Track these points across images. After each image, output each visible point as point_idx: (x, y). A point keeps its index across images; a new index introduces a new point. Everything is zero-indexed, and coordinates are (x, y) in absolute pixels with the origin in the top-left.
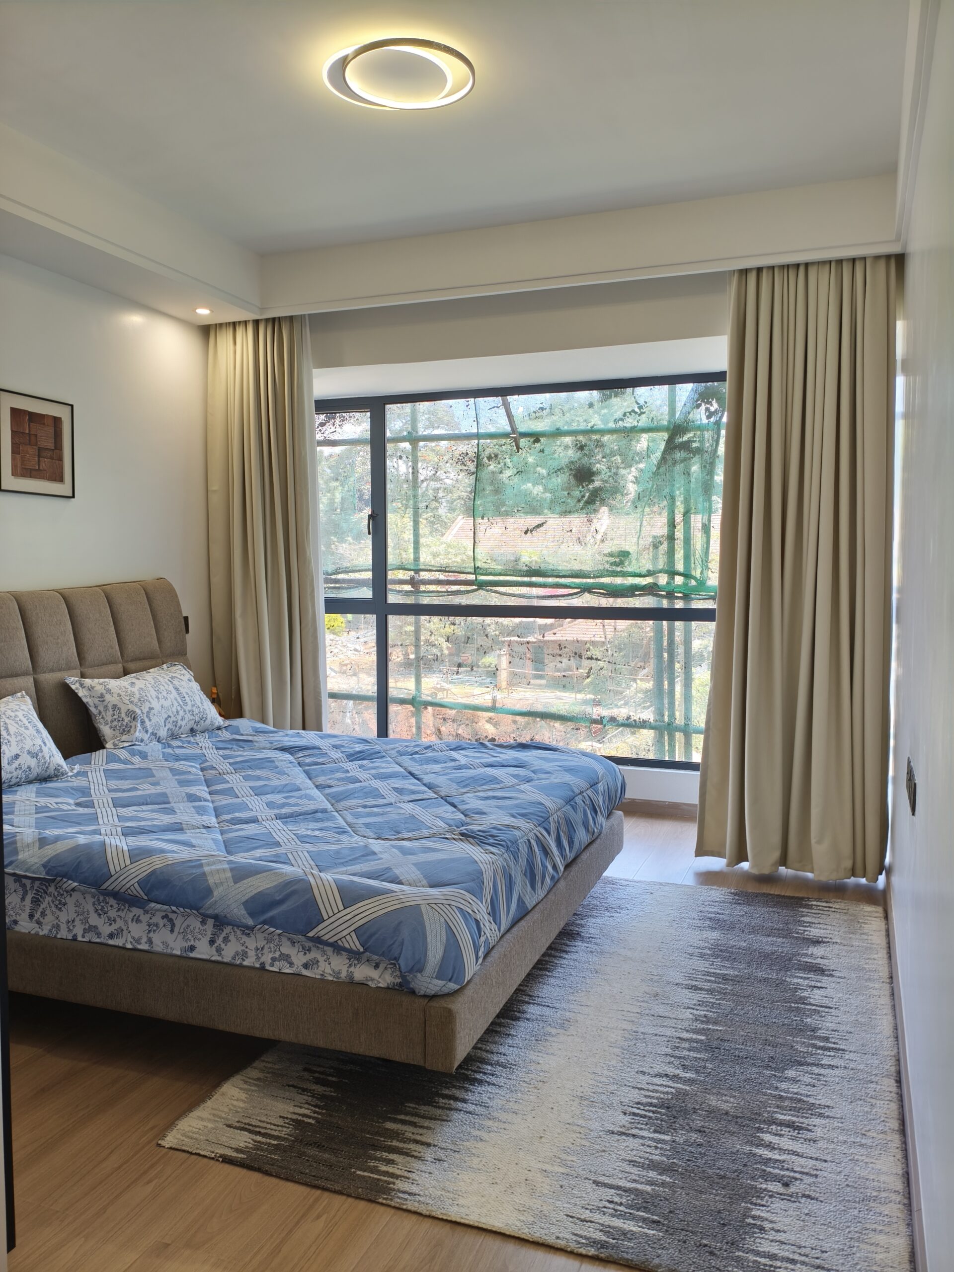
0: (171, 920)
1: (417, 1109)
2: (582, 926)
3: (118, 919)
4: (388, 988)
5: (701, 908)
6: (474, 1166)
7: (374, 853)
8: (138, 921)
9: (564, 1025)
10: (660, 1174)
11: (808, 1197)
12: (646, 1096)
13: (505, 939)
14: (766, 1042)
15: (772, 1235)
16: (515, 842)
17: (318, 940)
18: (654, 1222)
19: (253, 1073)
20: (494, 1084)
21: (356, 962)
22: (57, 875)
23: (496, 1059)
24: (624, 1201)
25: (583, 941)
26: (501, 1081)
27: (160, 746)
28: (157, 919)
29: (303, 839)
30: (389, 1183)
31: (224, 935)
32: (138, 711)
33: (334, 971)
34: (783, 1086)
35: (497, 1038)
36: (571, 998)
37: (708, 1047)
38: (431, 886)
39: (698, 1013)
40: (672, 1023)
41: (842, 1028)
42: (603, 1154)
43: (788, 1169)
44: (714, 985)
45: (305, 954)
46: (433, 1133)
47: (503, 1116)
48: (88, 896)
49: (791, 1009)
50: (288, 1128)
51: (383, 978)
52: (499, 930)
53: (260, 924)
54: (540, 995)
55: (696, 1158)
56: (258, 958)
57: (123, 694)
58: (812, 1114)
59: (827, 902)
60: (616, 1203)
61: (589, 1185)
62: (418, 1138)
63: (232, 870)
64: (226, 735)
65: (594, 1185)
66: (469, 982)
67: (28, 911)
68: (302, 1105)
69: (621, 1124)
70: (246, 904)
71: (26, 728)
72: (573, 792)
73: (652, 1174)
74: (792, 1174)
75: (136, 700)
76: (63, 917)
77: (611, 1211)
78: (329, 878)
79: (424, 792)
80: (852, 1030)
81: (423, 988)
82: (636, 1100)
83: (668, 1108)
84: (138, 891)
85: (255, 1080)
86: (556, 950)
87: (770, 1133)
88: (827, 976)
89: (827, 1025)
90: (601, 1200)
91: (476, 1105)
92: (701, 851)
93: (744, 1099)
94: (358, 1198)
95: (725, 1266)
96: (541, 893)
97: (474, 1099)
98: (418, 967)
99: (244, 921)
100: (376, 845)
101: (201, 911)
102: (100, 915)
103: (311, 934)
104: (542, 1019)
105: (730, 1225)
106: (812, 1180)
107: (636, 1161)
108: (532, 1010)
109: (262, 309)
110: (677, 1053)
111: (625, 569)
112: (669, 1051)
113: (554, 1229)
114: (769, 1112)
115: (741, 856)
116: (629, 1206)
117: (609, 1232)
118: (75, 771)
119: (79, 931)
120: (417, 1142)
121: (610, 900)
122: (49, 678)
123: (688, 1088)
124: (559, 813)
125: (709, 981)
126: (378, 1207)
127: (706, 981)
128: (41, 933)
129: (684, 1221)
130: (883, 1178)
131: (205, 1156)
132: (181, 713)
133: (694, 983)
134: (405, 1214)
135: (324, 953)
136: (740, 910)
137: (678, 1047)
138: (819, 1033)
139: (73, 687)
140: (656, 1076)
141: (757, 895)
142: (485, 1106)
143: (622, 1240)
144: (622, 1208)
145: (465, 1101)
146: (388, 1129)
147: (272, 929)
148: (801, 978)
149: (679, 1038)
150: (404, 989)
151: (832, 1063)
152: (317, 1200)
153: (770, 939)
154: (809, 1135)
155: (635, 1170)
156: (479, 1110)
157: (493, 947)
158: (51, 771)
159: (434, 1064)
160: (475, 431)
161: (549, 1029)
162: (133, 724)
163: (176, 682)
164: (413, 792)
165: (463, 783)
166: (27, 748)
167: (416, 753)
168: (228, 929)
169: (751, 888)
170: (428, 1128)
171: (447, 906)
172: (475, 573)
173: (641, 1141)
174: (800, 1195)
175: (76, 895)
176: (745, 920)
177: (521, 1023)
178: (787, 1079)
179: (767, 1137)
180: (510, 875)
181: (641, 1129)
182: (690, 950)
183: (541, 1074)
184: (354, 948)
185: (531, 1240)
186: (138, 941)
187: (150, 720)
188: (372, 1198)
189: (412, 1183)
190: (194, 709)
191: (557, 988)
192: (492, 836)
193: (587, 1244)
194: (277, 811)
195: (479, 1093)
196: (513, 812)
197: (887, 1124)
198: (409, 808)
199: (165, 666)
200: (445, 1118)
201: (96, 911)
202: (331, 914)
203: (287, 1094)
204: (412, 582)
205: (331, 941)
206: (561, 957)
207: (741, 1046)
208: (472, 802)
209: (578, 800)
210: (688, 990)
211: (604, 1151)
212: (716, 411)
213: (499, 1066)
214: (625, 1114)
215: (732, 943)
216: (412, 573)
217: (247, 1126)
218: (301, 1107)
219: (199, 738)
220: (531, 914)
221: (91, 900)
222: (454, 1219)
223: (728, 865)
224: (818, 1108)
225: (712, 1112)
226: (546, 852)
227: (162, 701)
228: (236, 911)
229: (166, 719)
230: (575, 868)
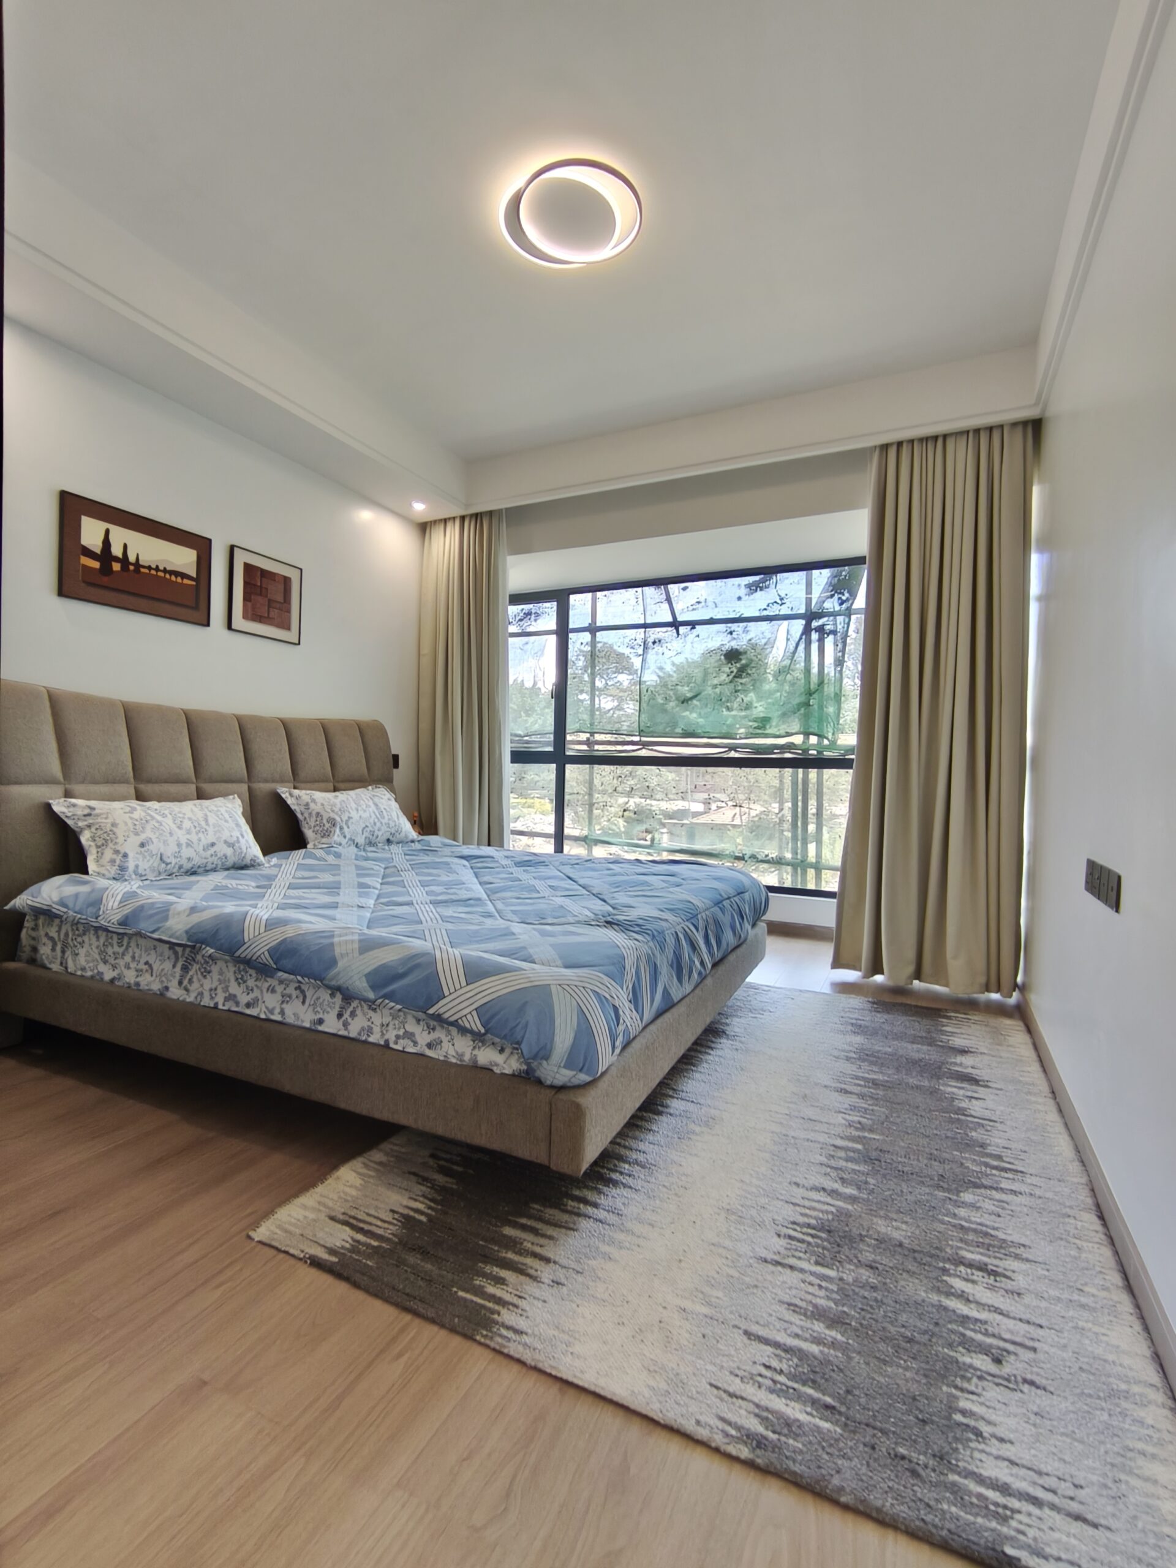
0: (303, 992)
1: (542, 1211)
2: (727, 1025)
3: (255, 989)
4: (513, 1075)
5: (842, 1014)
6: (599, 1296)
7: (513, 934)
8: (273, 991)
9: (709, 1122)
10: (828, 1327)
11: (1032, 1383)
12: (802, 1214)
13: (648, 1030)
14: (931, 1157)
15: (994, 1447)
16: (661, 933)
17: (438, 1018)
18: (827, 1407)
19: (377, 1155)
20: (630, 1187)
21: (480, 1044)
22: (197, 942)
23: (634, 1157)
24: (784, 1367)
25: (728, 1039)
26: (638, 1184)
27: (355, 850)
28: (291, 990)
29: (444, 919)
30: (493, 1312)
31: (351, 1009)
32: (338, 819)
33: (457, 1053)
34: (962, 1212)
35: (637, 1133)
36: (716, 1094)
37: (867, 1159)
38: (566, 967)
39: (850, 1118)
40: (824, 1127)
41: (1013, 1146)
42: (755, 1291)
43: (994, 1336)
44: (865, 1090)
45: (429, 1033)
46: (555, 1244)
47: (638, 1228)
48: (230, 965)
49: (951, 1121)
50: (396, 1225)
51: (506, 1064)
52: (641, 1020)
53: (380, 998)
54: (684, 1088)
55: (871, 1307)
56: (383, 1034)
57: (325, 804)
58: (1006, 1255)
59: (965, 1014)
60: (775, 1370)
61: (740, 1339)
62: (538, 1250)
63: (360, 941)
64: (418, 846)
65: (745, 1338)
66: (603, 1074)
67: (178, 977)
68: (417, 1198)
69: (775, 1250)
70: (368, 976)
71: (226, 821)
72: (721, 895)
73: (819, 1327)
74: (1002, 1344)
75: (336, 810)
76: (208, 984)
77: (769, 1383)
78: (456, 952)
79: (577, 890)
80: (1026, 1149)
81: (549, 1078)
82: (792, 1219)
83: (829, 1231)
84: (267, 959)
85: (376, 1163)
86: (702, 1045)
87: (959, 1277)
88: (982, 1086)
89: (996, 1141)
90: (755, 1363)
91: (608, 1211)
92: (837, 963)
93: (918, 1226)
94: (453, 1330)
95: (937, 1500)
96: (688, 987)
97: (606, 1204)
98: (544, 1053)
99: (365, 994)
100: (517, 928)
101: (324, 982)
102: (239, 984)
103: (431, 1011)
104: (685, 1114)
105: (932, 1422)
106: (1030, 1355)
107: (796, 1306)
108: (675, 1105)
109: (467, 506)
110: (833, 1163)
111: (766, 732)
112: (824, 1160)
113: (693, 1408)
114: (952, 1247)
115: (876, 967)
116: (792, 1377)
117: (767, 1419)
118: (272, 864)
119: (220, 999)
120: (535, 1255)
121: (754, 1002)
122: (263, 787)
123: (850, 1207)
124: (707, 913)
125: (859, 1085)
126: (475, 1346)
127: (856, 1085)
128: (188, 1000)
129: (869, 1410)
130: (1127, 1361)
131: (293, 1256)
132: (378, 824)
133: (843, 1086)
134: (505, 1361)
135: (449, 1033)
136: (881, 1018)
137: (833, 1156)
138: (990, 1150)
139: (283, 796)
140: (812, 1189)
141: (894, 1005)
142: (618, 1214)
143: (785, 1436)
144: (782, 1379)
145: (595, 1205)
146: (505, 1236)
147: (392, 1004)
148: (955, 1087)
149: (834, 1146)
150: (528, 1077)
151: (1013, 1188)
152: (403, 1330)
153: (915, 1046)
154: (1009, 1285)
155: (796, 1319)
156: (611, 1218)
157: (634, 1038)
158: (247, 861)
159: (559, 1164)
160: (642, 622)
161: (692, 1126)
162: (332, 830)
163: (376, 800)
164: (568, 890)
165: (617, 885)
166: (224, 838)
167: (577, 864)
168: (355, 1004)
169: (888, 998)
170: (551, 1238)
171: (582, 989)
172: (640, 735)
173: (801, 1276)
174: (1019, 1379)
175: (220, 964)
176: (887, 1027)
177: (664, 1119)
178: (964, 1204)
179: (958, 1284)
180: (655, 965)
181: (800, 1258)
182: (836, 1053)
183: (683, 1178)
184: (475, 1028)
185: (662, 1422)
186: (272, 1012)
187: (348, 827)
188: (469, 1333)
189: (521, 1315)
190: (391, 822)
191: (703, 1084)
192: (638, 925)
193: (738, 1438)
194: (433, 898)
195: (613, 1197)
196: (661, 907)
197: (1107, 1277)
198: (559, 901)
199: (370, 788)
200: (572, 1226)
201: (237, 979)
202: (452, 990)
203: (405, 1183)
204: (588, 742)
205: (452, 1019)
206: (706, 1053)
207: (903, 1160)
208: (622, 898)
209: (726, 903)
210: (837, 1094)
211: (756, 1286)
212: (847, 600)
213: (638, 1165)
214: (779, 1236)
215: (877, 1048)
216: (588, 735)
217: (352, 1221)
218: (416, 1200)
219: (394, 848)
220: (676, 1007)
221: (232, 969)
222: (565, 1377)
223: (864, 977)
224: (1011, 1247)
225: (882, 1241)
226: (694, 947)
227: (361, 813)
228: (358, 983)
229: (364, 828)
230: (722, 968)
